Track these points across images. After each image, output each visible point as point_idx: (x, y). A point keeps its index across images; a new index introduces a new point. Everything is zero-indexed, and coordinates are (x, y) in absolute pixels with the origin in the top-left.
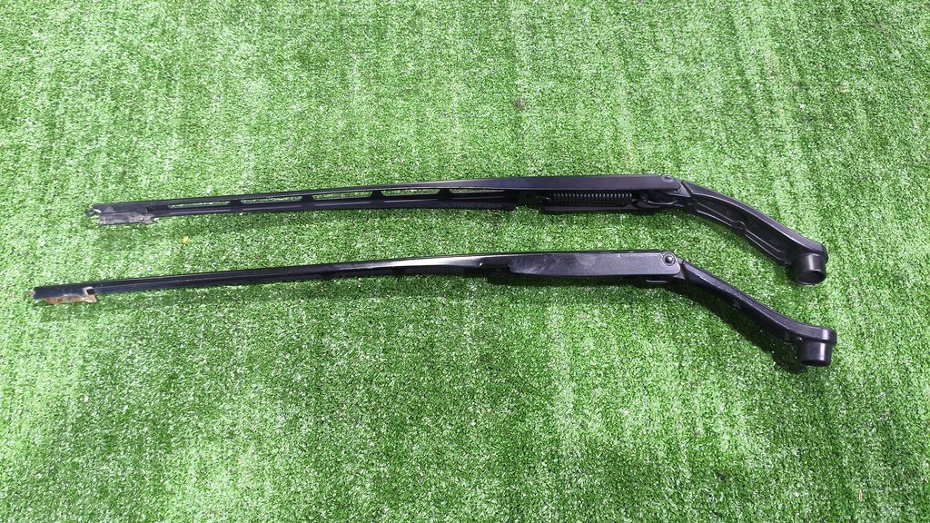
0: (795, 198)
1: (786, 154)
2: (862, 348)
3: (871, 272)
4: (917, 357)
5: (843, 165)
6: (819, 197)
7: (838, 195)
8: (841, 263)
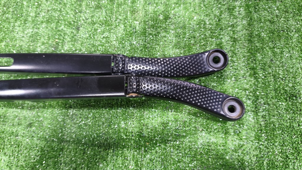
0: (235, 40)
1: (234, 14)
2: (259, 140)
3: (276, 90)
4: (296, 148)
5: (270, 21)
6: (250, 41)
7: (263, 40)
8: (256, 83)
